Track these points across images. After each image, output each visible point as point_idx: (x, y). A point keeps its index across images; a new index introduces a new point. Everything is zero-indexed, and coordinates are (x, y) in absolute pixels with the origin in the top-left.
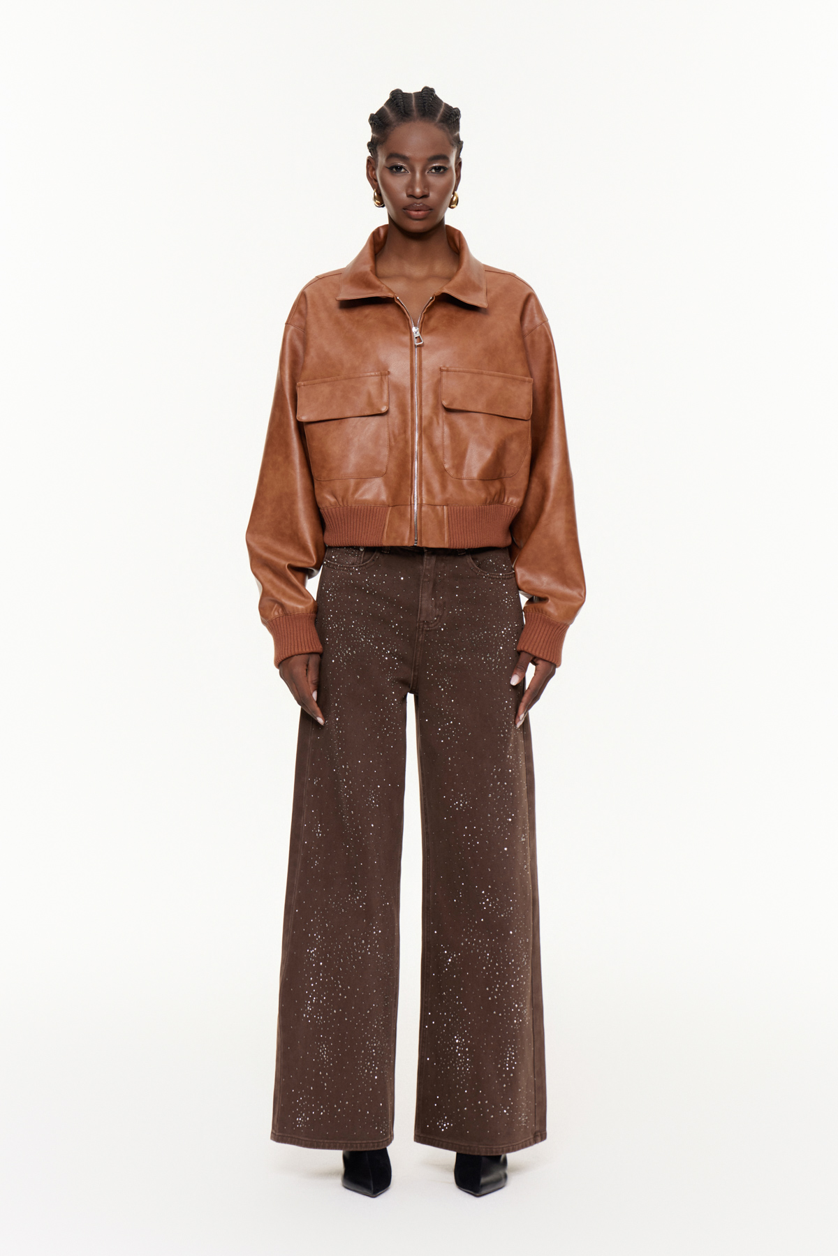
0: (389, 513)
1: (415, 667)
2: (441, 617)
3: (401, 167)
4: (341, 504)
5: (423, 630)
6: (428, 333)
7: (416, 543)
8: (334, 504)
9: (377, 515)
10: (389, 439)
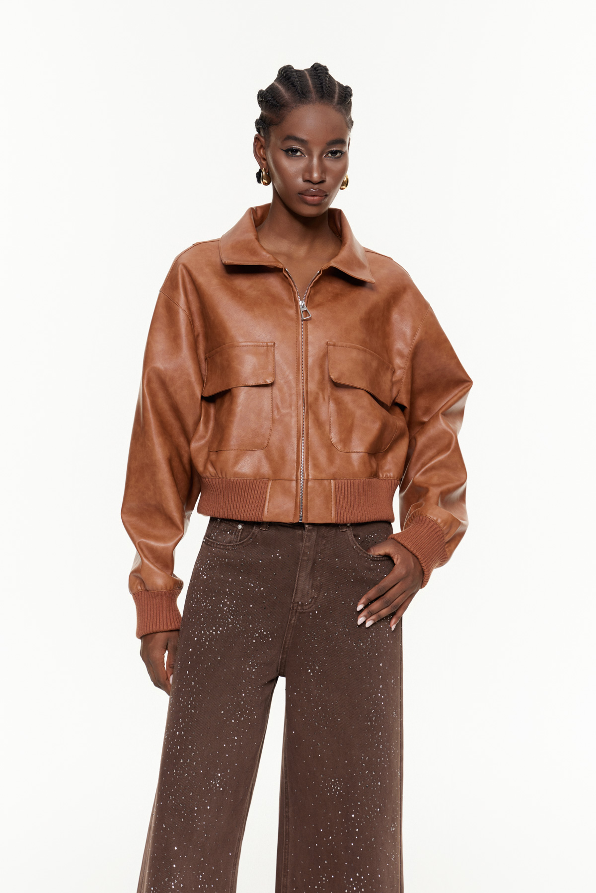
0: (269, 487)
1: (284, 649)
2: (316, 599)
3: (297, 151)
4: (220, 476)
5: (296, 612)
6: (314, 308)
7: (301, 520)
8: (213, 475)
9: (257, 488)
10: (273, 412)
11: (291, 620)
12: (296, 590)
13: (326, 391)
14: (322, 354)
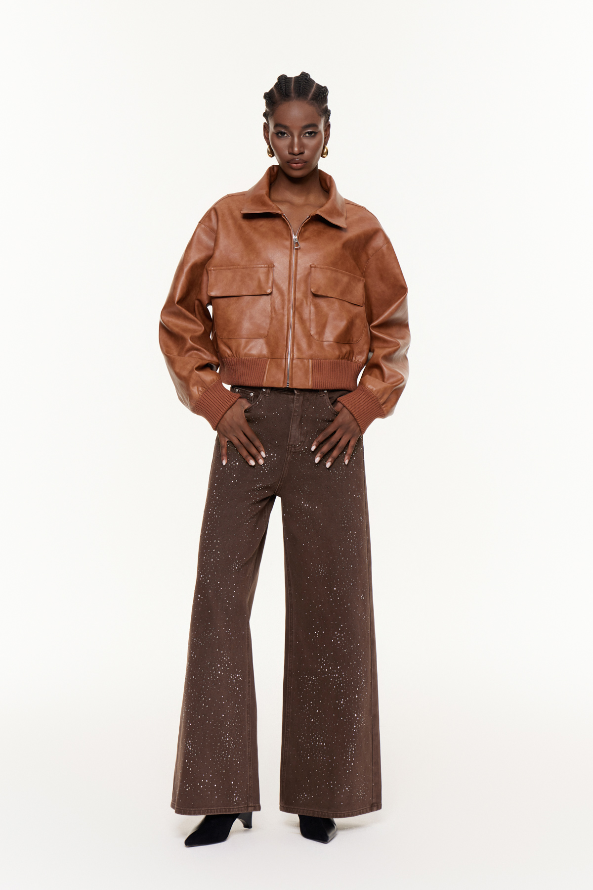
0: (268, 364)
1: (282, 479)
2: (304, 442)
4: (235, 355)
5: (291, 451)
6: (303, 241)
7: (288, 386)
8: (230, 356)
9: (260, 364)
10: (271, 312)
11: (287, 458)
12: (290, 436)
13: (309, 299)
14: (306, 273)
